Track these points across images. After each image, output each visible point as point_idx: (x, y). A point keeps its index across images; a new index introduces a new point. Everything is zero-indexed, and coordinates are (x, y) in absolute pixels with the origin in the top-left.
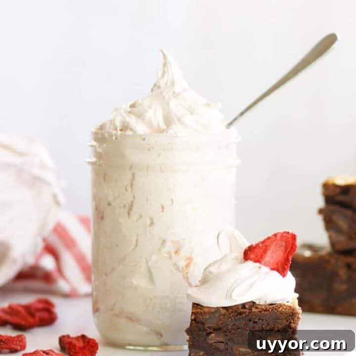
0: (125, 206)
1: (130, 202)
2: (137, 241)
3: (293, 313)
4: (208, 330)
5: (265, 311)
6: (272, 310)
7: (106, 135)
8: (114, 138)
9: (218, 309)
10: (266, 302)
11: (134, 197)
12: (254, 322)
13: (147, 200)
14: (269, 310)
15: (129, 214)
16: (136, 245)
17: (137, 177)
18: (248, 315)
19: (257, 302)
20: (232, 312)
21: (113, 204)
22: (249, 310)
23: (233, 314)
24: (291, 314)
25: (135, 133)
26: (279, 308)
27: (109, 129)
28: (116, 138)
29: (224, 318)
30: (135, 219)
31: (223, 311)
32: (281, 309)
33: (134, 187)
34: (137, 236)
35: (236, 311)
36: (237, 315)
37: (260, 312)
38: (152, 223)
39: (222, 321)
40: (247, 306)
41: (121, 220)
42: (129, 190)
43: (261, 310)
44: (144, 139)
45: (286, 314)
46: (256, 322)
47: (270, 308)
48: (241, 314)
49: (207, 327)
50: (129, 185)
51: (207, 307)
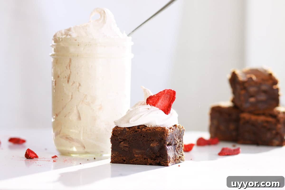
0: (66, 77)
1: (68, 75)
2: (72, 96)
3: (164, 132)
4: (120, 140)
5: (149, 130)
6: (153, 130)
7: (57, 39)
8: (61, 40)
9: (125, 128)
10: (151, 126)
11: (71, 72)
12: (143, 136)
13: (77, 73)
14: (151, 130)
15: (68, 81)
16: (72, 98)
17: (72, 61)
18: (140, 132)
19: (147, 126)
20: (132, 130)
21: (60, 76)
22: (141, 129)
23: (133, 131)
24: (162, 132)
25: (72, 36)
26: (156, 129)
27: (59, 36)
28: (62, 40)
29: (128, 133)
30: (71, 84)
31: (127, 130)
32: (157, 129)
33: (71, 66)
34: (72, 93)
35: (134, 130)
36: (135, 132)
37: (147, 131)
38: (80, 85)
39: (126, 135)
40: (140, 127)
41: (64, 85)
42: (68, 68)
43: (147, 130)
44: (76, 40)
45: (160, 132)
46: (144, 136)
47: (151, 129)
48: (136, 131)
49: (119, 138)
50: (68, 65)
51: (120, 127)
